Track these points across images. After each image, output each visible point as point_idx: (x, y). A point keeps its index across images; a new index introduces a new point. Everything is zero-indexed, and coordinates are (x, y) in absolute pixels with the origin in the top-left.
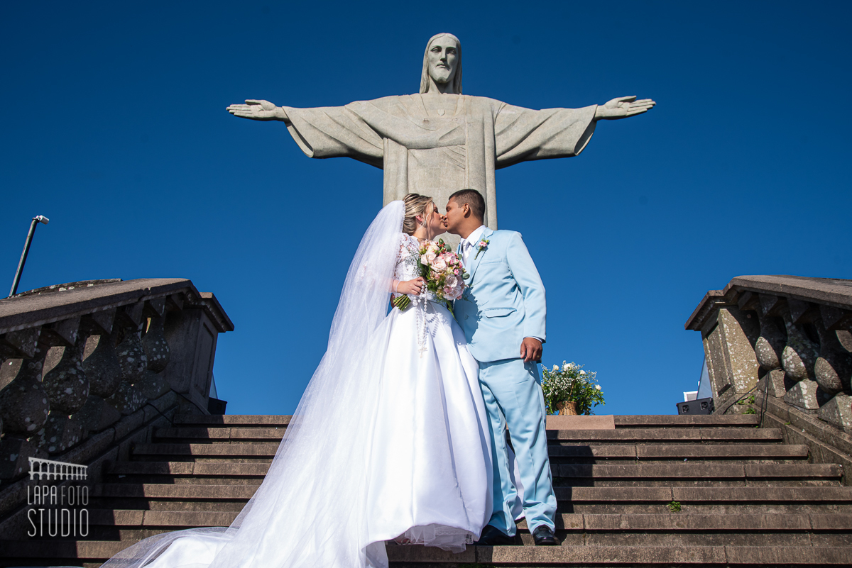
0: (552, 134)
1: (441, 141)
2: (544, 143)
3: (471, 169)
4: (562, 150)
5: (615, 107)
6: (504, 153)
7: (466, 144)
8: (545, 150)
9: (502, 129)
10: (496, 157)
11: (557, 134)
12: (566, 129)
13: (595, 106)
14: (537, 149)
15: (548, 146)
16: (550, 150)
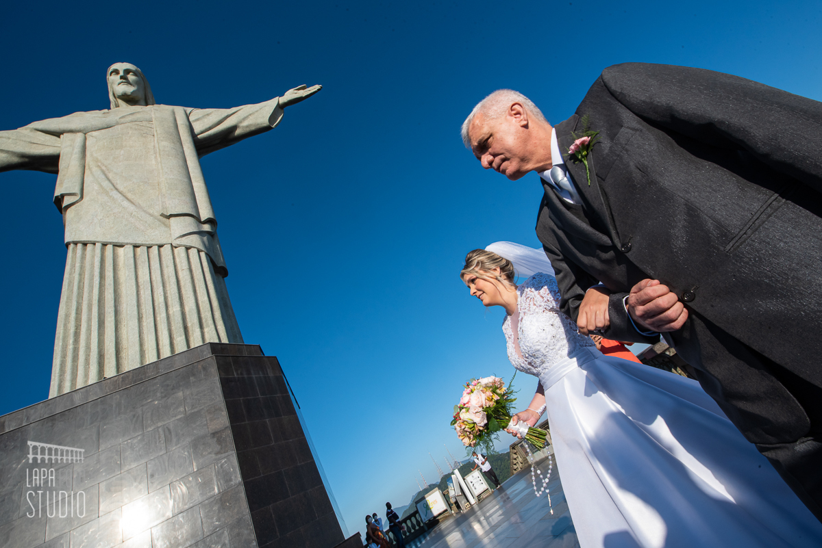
0: (245, 116)
1: (122, 120)
2: (241, 122)
3: (159, 132)
4: (258, 124)
5: (291, 94)
6: (202, 132)
7: (153, 120)
8: (243, 127)
9: (197, 118)
10: (193, 135)
11: (250, 115)
12: (257, 111)
13: (278, 98)
14: (234, 128)
15: (245, 124)
16: (247, 127)
